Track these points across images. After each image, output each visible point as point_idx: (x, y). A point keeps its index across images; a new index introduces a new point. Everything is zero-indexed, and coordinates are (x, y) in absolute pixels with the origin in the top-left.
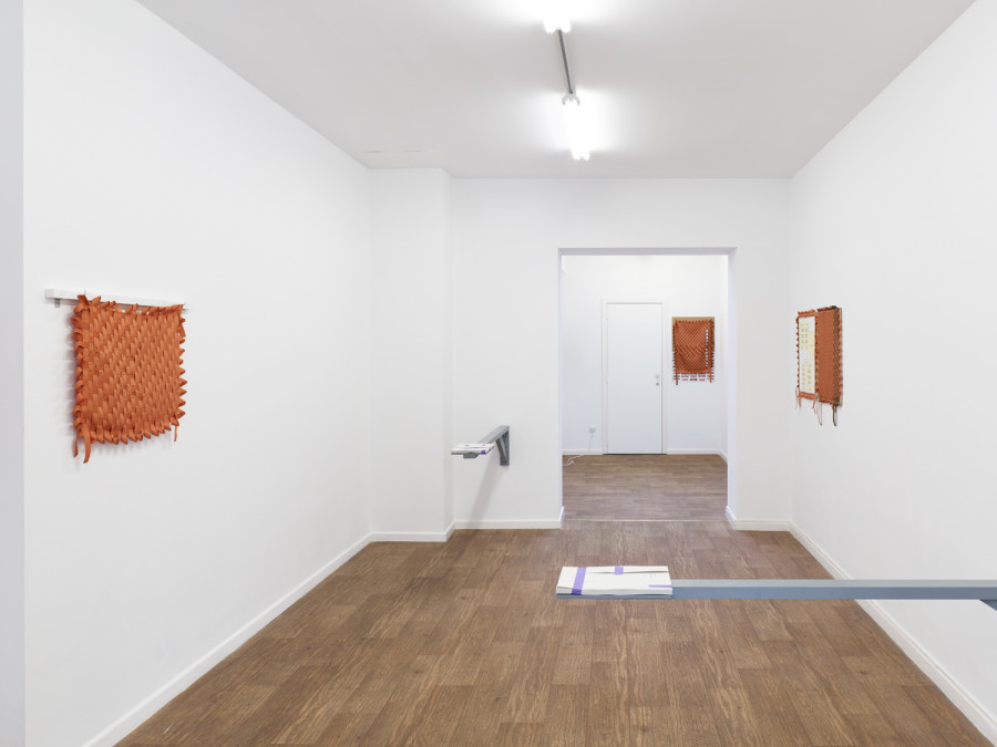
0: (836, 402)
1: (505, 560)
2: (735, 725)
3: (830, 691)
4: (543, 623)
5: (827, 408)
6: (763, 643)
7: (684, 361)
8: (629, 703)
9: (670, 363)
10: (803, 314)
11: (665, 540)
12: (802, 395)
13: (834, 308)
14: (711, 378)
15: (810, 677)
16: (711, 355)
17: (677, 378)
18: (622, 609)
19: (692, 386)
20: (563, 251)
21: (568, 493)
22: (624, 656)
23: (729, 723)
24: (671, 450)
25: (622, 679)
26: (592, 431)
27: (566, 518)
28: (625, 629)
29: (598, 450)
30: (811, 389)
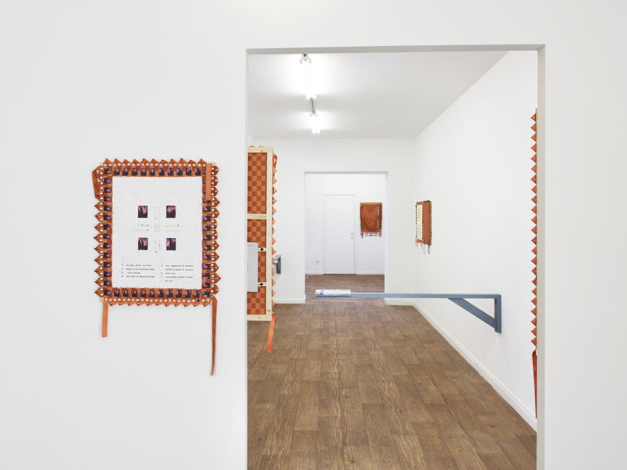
0: (429, 244)
1: (281, 314)
2: (377, 359)
3: (415, 352)
4: (301, 334)
5: (427, 245)
6: (392, 340)
7: (366, 225)
8: (337, 354)
9: (359, 227)
10: (418, 203)
11: (354, 308)
12: (418, 241)
13: (428, 201)
14: (380, 235)
15: (408, 348)
16: (380, 222)
17: (362, 234)
18: (334, 330)
19: (370, 239)
20: (306, 173)
21: (307, 291)
22: (335, 342)
23: (375, 359)
24: (359, 272)
25: (334, 349)
26: (318, 262)
27: (307, 300)
28: (335, 336)
29: (320, 272)
30: (420, 238)
